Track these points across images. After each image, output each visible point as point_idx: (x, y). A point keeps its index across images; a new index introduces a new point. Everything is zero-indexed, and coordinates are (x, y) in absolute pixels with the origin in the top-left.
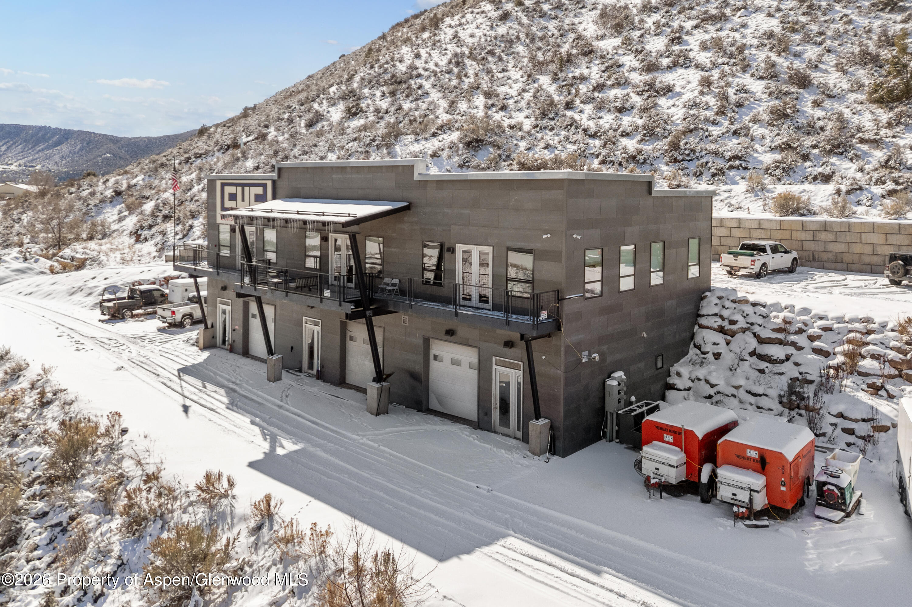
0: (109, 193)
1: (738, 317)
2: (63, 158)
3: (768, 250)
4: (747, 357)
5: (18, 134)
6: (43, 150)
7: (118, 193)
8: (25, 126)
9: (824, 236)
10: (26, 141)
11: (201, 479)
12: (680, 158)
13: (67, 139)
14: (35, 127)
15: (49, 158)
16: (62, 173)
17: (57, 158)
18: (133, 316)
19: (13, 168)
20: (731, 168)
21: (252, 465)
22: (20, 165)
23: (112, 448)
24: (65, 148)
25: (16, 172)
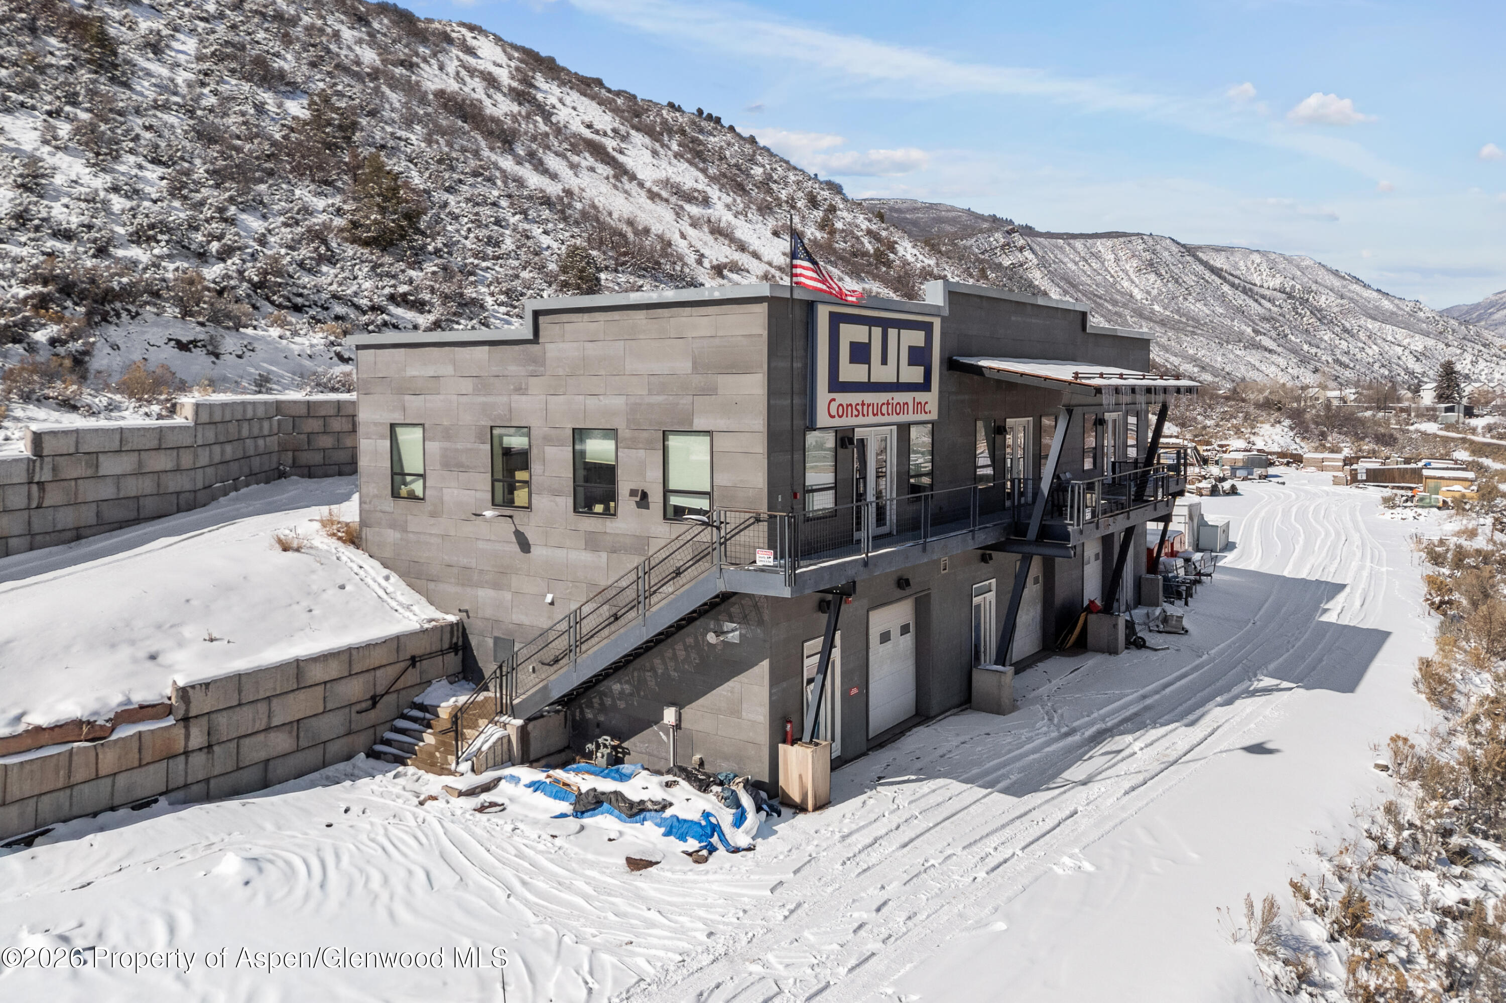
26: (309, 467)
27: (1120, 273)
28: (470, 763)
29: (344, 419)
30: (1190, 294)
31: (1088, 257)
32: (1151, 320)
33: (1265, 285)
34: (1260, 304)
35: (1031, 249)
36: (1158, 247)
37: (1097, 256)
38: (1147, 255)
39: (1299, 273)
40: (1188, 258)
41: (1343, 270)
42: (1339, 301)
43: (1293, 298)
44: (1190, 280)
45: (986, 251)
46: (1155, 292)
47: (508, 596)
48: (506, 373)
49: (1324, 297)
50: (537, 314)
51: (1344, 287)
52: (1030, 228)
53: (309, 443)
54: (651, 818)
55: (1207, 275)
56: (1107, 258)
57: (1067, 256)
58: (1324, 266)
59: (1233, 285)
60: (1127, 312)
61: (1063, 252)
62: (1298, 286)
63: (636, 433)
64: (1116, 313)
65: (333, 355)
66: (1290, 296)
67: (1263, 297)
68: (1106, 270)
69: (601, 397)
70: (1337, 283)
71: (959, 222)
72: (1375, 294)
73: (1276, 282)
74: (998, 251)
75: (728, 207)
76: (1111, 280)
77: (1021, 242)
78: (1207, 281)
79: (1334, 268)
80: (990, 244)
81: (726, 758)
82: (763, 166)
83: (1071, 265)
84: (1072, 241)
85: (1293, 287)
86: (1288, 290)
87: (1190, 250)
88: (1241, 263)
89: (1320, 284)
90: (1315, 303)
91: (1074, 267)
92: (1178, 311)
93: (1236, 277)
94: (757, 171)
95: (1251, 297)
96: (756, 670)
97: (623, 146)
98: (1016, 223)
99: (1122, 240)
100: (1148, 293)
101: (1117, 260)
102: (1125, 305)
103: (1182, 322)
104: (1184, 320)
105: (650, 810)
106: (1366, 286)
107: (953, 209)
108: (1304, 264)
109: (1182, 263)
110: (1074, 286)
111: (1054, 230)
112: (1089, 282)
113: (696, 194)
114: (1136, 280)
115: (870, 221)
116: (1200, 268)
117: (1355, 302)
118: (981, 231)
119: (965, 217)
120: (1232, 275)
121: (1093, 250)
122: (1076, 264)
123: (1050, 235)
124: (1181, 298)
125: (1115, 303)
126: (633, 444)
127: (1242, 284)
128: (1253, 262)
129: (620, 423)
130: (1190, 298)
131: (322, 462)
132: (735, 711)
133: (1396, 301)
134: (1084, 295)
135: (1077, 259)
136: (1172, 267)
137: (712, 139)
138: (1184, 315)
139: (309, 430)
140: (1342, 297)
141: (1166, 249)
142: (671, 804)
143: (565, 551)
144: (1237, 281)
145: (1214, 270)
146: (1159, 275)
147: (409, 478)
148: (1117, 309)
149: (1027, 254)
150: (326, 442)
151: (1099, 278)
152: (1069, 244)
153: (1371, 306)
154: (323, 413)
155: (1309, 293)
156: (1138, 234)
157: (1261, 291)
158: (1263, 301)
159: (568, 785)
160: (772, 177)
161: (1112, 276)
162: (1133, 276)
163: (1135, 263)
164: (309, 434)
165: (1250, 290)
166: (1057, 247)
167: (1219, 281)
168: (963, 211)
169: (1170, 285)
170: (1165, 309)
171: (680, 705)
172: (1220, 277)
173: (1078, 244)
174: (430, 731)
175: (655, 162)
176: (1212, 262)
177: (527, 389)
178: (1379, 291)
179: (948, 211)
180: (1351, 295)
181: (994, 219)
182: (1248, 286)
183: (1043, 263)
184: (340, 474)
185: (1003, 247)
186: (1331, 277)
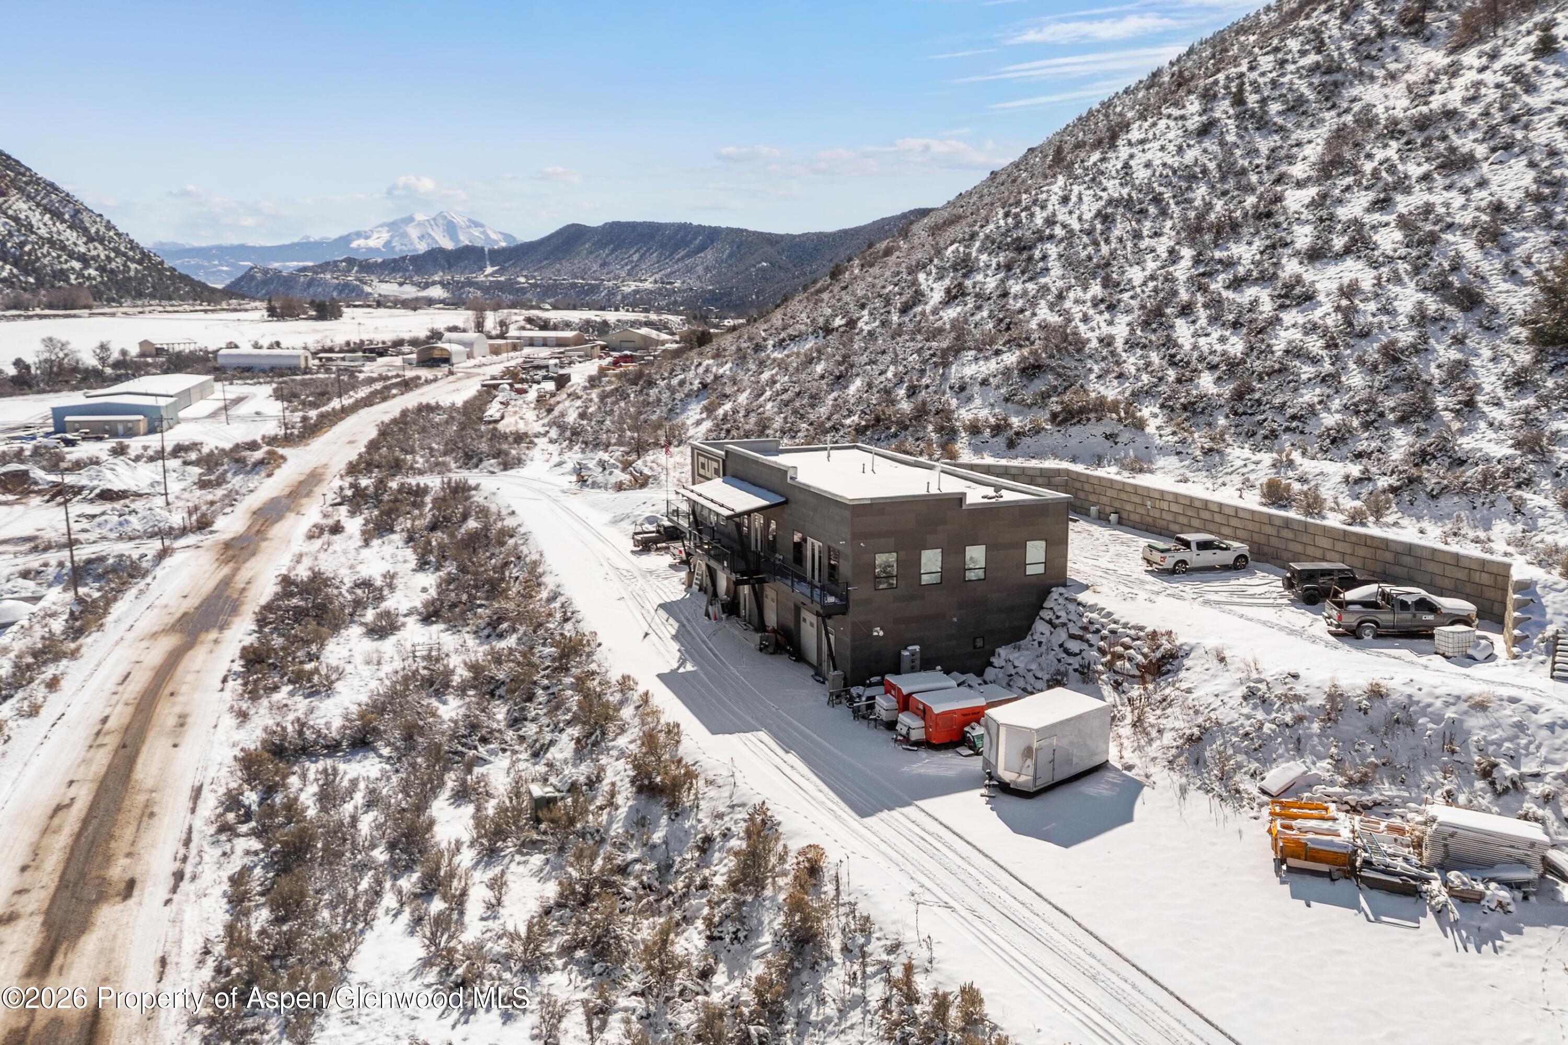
0: (696, 384)
1: (1062, 613)
2: (707, 269)
3: (1194, 546)
4: (1056, 648)
5: (652, 237)
6: (683, 258)
7: (705, 386)
8: (660, 225)
9: (1286, 533)
10: (662, 246)
11: (619, 678)
12: (1240, 410)
13: (712, 242)
14: (673, 225)
15: (690, 270)
16: (704, 291)
17: (700, 270)
18: (658, 549)
19: (648, 285)
20: (1287, 429)
21: (659, 676)
22: (656, 282)
23: (589, 655)
24: (709, 256)
25: (651, 292)
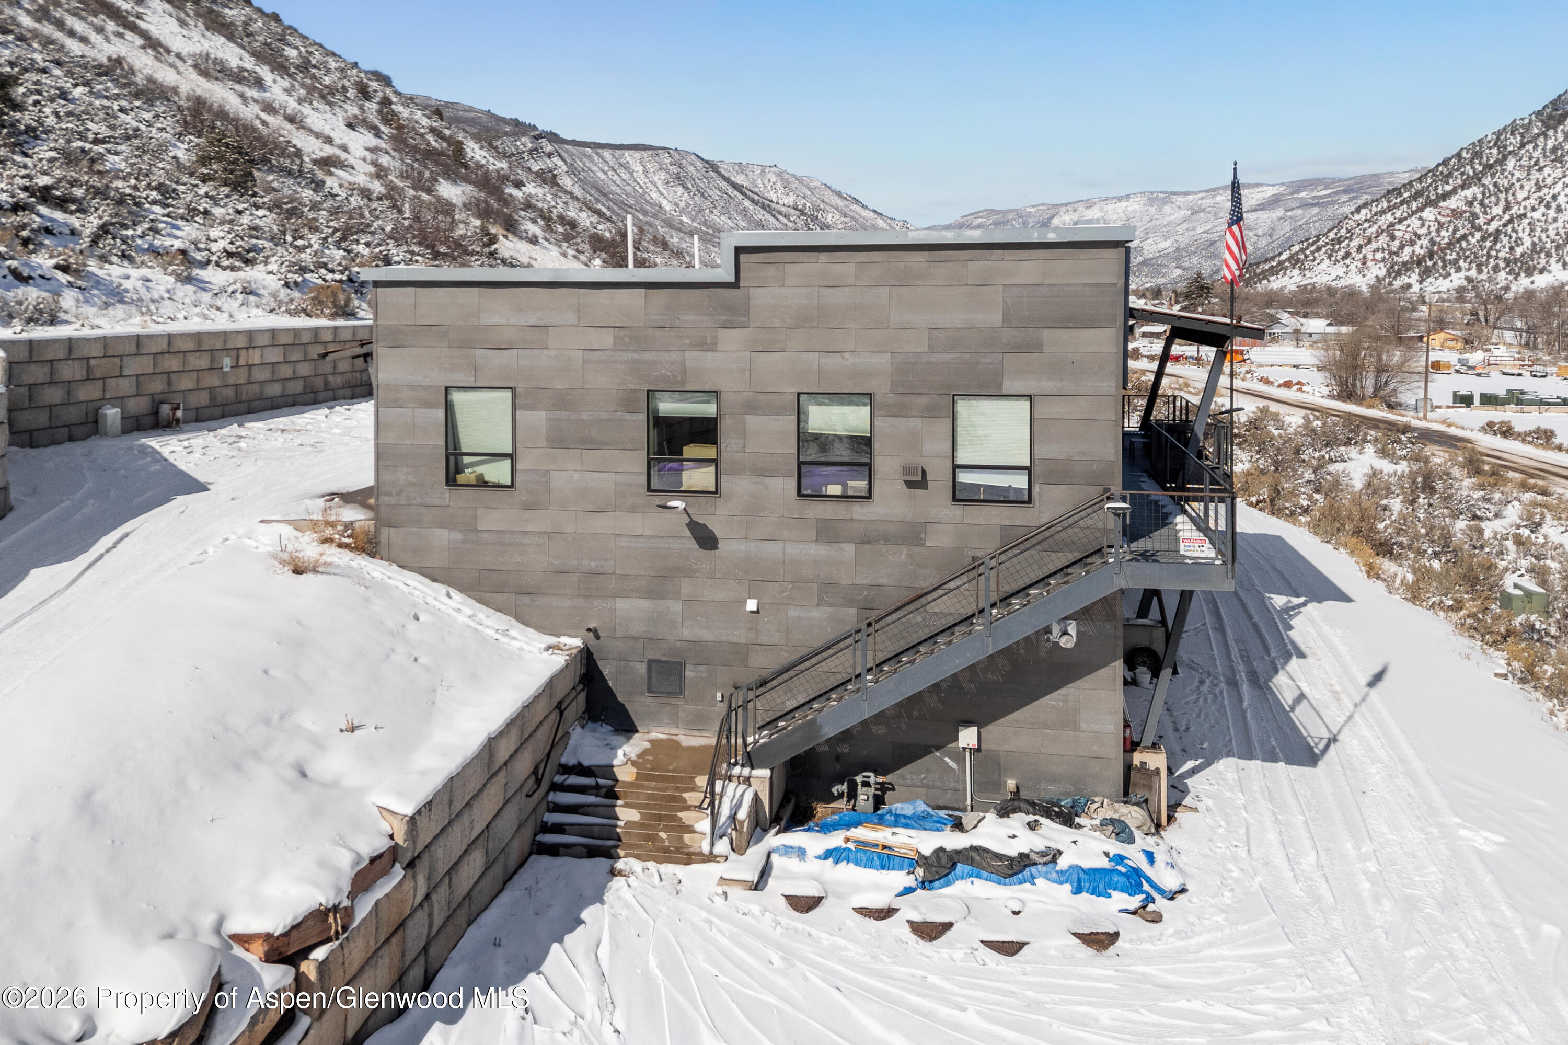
26: (30, 432)
27: (649, 185)
28: (725, 839)
29: (77, 362)
30: (715, 208)
31: (616, 167)
32: (680, 230)
33: (781, 202)
34: (777, 219)
35: (560, 155)
36: (684, 162)
37: (626, 167)
38: (674, 169)
39: (809, 193)
40: (712, 174)
41: (845, 191)
42: (843, 219)
43: (805, 214)
44: (715, 194)
45: (513, 155)
46: (682, 204)
47: (675, 606)
48: (677, 323)
49: (830, 215)
50: (739, 251)
51: (846, 206)
52: (555, 135)
53: (30, 399)
54: (1040, 874)
55: (730, 190)
56: (636, 169)
57: (596, 165)
58: (829, 187)
59: (753, 201)
60: (657, 222)
61: (592, 161)
62: (808, 205)
63: (907, 399)
64: (647, 223)
65: (6, 272)
66: (802, 212)
67: (780, 213)
68: (635, 181)
69: (847, 355)
70: (840, 203)
71: (479, 124)
72: (871, 214)
73: (790, 200)
74: (525, 155)
75: (288, 91)
76: (640, 191)
77: (549, 148)
78: (730, 196)
79: (838, 189)
80: (517, 147)
81: (1055, 779)
82: (297, 48)
83: (600, 174)
84: (600, 151)
85: (804, 205)
86: (800, 207)
87: (712, 166)
88: (759, 181)
89: (827, 204)
90: (823, 220)
91: (603, 177)
92: (705, 223)
93: (755, 193)
94: (291, 53)
95: (769, 212)
96: (1103, 672)
97: (141, 10)
98: (540, 128)
99: (649, 152)
100: (677, 205)
101: (646, 172)
102: (654, 216)
103: (709, 234)
104: (711, 231)
105: (1035, 864)
106: (865, 207)
107: (471, 109)
108: (813, 184)
109: (707, 179)
110: (605, 195)
111: (579, 138)
112: (619, 191)
113: (246, 74)
114: (664, 192)
115: (429, 118)
116: (723, 184)
117: (856, 221)
118: (506, 134)
119: (485, 119)
120: (752, 191)
121: (622, 161)
122: (605, 173)
123: (575, 143)
124: (707, 211)
125: (645, 213)
126: (899, 411)
127: (761, 200)
128: (769, 180)
129: (881, 387)
130: (715, 211)
131: (48, 425)
132: (1069, 721)
133: (889, 221)
134: (614, 204)
135: (606, 168)
136: (698, 182)
137: (227, 11)
138: (711, 227)
139: (32, 381)
140: (845, 216)
141: (692, 164)
142: (1060, 853)
143: (781, 544)
144: (756, 198)
145: (735, 186)
146: (686, 188)
147: (467, 460)
148: (648, 219)
149: (556, 159)
150: (53, 395)
151: (629, 189)
152: (597, 154)
153: (868, 224)
154: (50, 357)
155: (818, 210)
156: (663, 148)
157: (777, 207)
158: (779, 217)
159: (890, 848)
160: (310, 61)
161: (641, 187)
162: (661, 189)
163: (663, 175)
164: (31, 386)
165: (769, 206)
166: (585, 155)
167: (741, 197)
168: (482, 112)
169: (696, 198)
170: (693, 220)
171: (980, 723)
172: (741, 193)
173: (607, 154)
174: (619, 802)
175: (185, 32)
176: (733, 179)
177: (715, 344)
178: (874, 211)
179: (465, 111)
180: (852, 214)
181: (516, 123)
182: (766, 202)
183: (573, 171)
184: (71, 439)
185: (531, 152)
186: (836, 197)
